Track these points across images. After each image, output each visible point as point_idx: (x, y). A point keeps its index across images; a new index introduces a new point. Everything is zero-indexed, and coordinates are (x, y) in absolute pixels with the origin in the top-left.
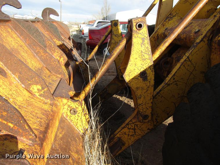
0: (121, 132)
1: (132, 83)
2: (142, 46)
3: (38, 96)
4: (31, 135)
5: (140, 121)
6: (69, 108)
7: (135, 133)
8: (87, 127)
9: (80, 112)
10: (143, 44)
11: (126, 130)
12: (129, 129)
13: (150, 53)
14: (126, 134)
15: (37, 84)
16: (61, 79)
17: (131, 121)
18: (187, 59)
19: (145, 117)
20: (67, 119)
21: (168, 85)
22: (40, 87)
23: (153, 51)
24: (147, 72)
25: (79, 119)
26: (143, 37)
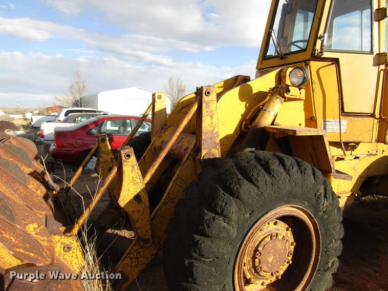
0: (123, 265)
1: (127, 208)
2: (132, 172)
3: (34, 235)
4: (47, 260)
5: (141, 248)
6: (62, 245)
7: (138, 262)
8: (84, 263)
9: (75, 247)
10: (133, 170)
11: (128, 261)
12: (131, 259)
13: (141, 177)
14: (128, 266)
15: (33, 222)
16: (47, 216)
17: (132, 249)
18: (178, 177)
19: (146, 241)
20: (60, 258)
21: (164, 204)
22: (36, 226)
23: (144, 175)
24: (141, 195)
25: (74, 256)
26: (132, 164)
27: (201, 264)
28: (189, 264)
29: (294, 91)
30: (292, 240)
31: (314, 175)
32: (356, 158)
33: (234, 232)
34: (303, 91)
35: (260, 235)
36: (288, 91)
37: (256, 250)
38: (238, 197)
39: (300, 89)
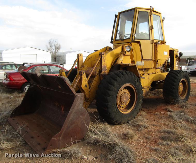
2: (85, 78)
19: (88, 99)
23: (87, 79)
24: (87, 85)
26: (84, 76)
27: (109, 97)
29: (127, 53)
30: (130, 95)
31: (134, 76)
32: (149, 74)
33: (116, 89)
34: (130, 53)
35: (121, 93)
36: (126, 53)
37: (121, 96)
38: (116, 81)
39: (129, 52)
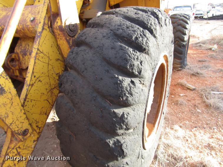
5: (20, 141)
18: (38, 52)
19: (25, 133)
28: (114, 143)
